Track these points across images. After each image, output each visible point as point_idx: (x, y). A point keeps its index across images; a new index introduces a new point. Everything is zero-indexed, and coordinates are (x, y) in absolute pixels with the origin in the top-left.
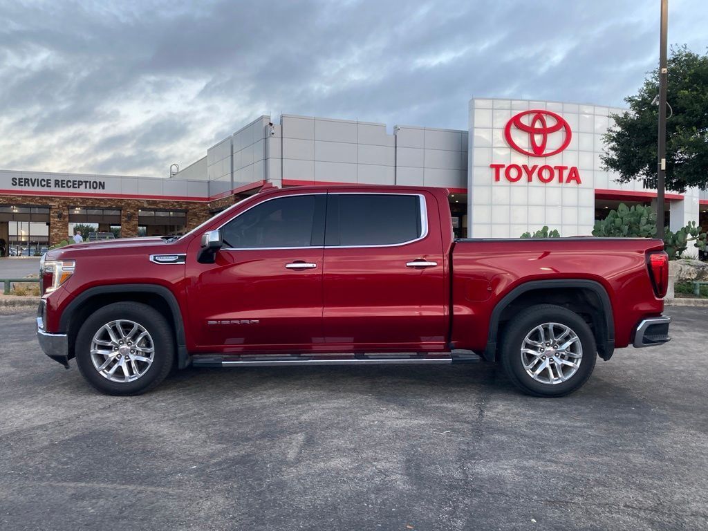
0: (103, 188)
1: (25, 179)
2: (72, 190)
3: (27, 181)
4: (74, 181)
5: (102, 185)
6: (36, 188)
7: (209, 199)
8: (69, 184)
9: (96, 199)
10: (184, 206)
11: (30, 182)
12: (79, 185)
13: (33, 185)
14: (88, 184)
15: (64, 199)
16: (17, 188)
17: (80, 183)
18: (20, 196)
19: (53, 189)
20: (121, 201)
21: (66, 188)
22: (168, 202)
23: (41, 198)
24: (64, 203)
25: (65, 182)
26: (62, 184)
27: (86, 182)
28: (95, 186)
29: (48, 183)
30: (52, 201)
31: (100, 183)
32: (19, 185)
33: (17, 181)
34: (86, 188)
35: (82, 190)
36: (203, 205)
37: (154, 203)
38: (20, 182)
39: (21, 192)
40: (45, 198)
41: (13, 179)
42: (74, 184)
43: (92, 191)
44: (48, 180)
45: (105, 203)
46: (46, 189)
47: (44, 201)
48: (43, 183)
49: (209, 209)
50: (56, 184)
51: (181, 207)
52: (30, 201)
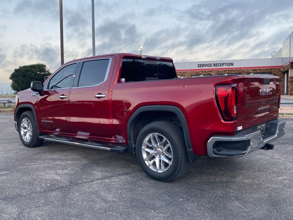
0: (233, 65)
1: (203, 64)
2: (220, 67)
3: (203, 65)
4: (221, 64)
5: (232, 64)
6: (207, 68)
7: (282, 66)
8: (219, 65)
9: (229, 70)
10: (269, 71)
11: (204, 66)
12: (223, 65)
13: (205, 66)
14: (227, 64)
15: (217, 71)
16: (200, 68)
17: (223, 64)
18: (200, 71)
19: (213, 67)
20: (240, 70)
21: (218, 66)
22: (262, 69)
23: (208, 71)
24: (217, 73)
25: (217, 64)
26: (216, 65)
27: (226, 63)
28: (229, 65)
29: (211, 65)
30: (212, 72)
31: (232, 63)
32: (201, 67)
33: (200, 66)
34: (226, 66)
35: (224, 67)
36: (279, 69)
37: (255, 70)
38: (201, 66)
39: (201, 69)
40: (210, 71)
41: (198, 65)
42: (221, 65)
43: (228, 67)
44: (211, 64)
45: (233, 72)
46: (210, 68)
47: (209, 72)
48: (209, 65)
49: (282, 71)
50: (214, 65)
51: (268, 71)
52: (204, 73)
